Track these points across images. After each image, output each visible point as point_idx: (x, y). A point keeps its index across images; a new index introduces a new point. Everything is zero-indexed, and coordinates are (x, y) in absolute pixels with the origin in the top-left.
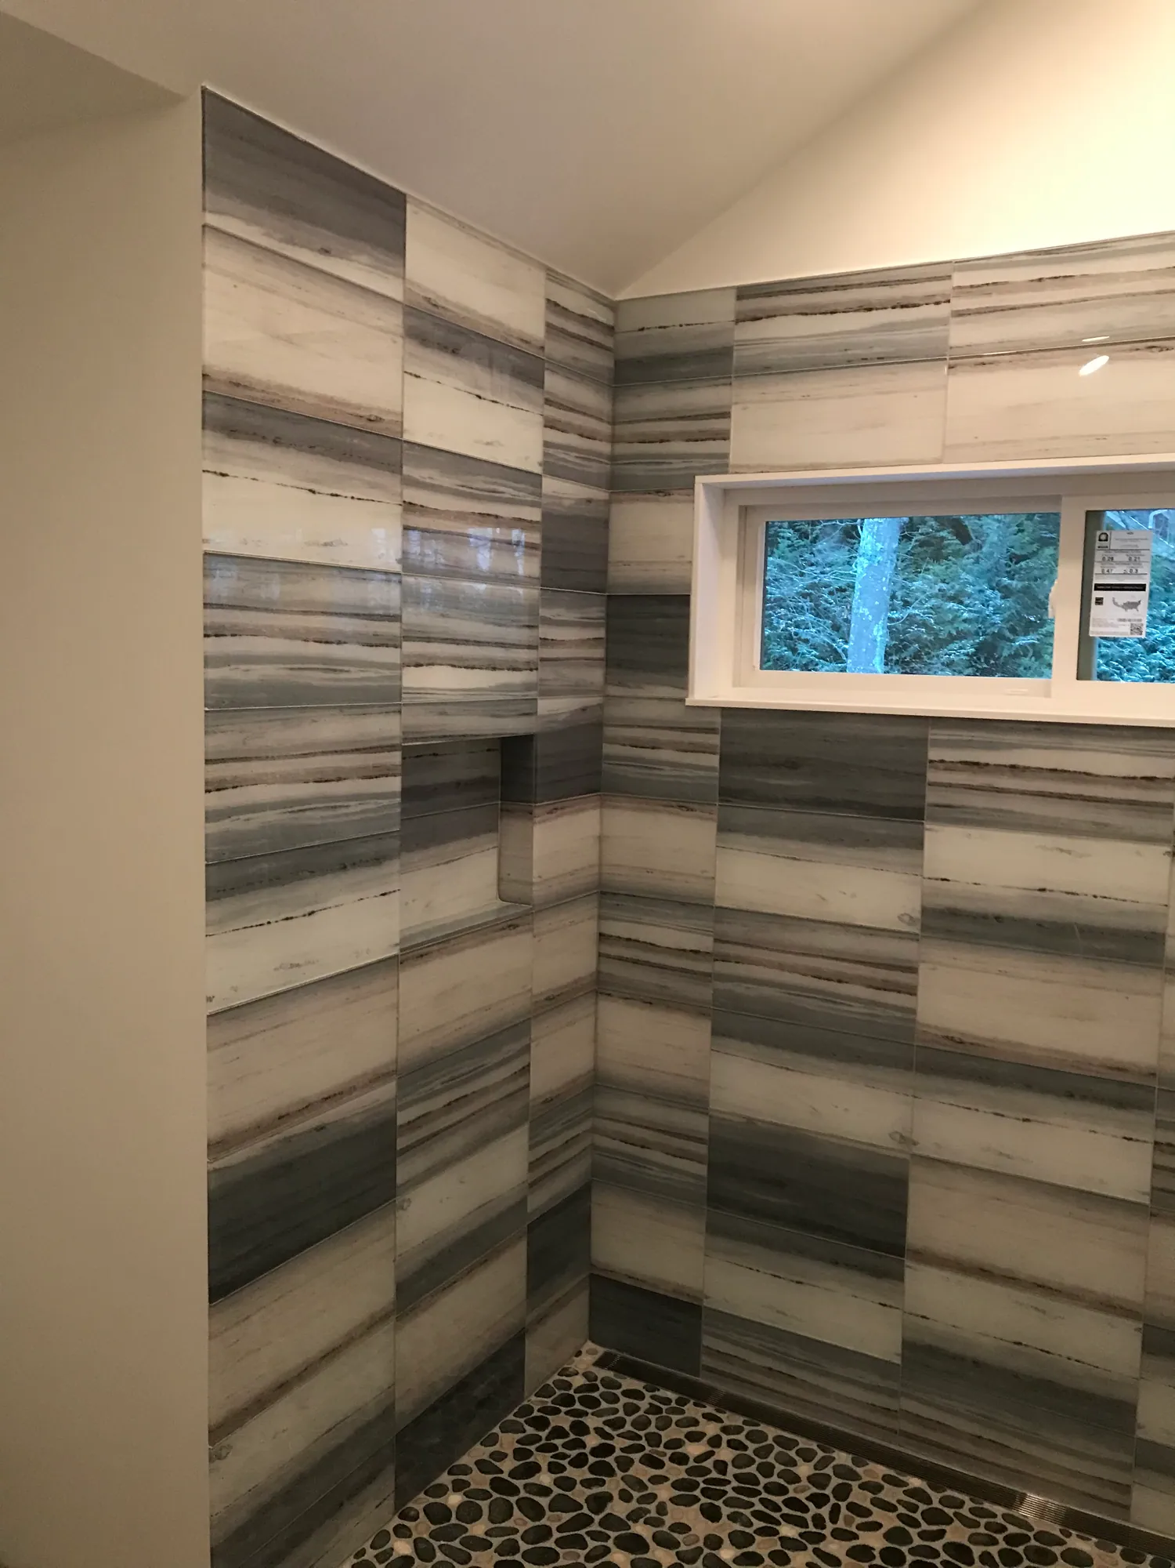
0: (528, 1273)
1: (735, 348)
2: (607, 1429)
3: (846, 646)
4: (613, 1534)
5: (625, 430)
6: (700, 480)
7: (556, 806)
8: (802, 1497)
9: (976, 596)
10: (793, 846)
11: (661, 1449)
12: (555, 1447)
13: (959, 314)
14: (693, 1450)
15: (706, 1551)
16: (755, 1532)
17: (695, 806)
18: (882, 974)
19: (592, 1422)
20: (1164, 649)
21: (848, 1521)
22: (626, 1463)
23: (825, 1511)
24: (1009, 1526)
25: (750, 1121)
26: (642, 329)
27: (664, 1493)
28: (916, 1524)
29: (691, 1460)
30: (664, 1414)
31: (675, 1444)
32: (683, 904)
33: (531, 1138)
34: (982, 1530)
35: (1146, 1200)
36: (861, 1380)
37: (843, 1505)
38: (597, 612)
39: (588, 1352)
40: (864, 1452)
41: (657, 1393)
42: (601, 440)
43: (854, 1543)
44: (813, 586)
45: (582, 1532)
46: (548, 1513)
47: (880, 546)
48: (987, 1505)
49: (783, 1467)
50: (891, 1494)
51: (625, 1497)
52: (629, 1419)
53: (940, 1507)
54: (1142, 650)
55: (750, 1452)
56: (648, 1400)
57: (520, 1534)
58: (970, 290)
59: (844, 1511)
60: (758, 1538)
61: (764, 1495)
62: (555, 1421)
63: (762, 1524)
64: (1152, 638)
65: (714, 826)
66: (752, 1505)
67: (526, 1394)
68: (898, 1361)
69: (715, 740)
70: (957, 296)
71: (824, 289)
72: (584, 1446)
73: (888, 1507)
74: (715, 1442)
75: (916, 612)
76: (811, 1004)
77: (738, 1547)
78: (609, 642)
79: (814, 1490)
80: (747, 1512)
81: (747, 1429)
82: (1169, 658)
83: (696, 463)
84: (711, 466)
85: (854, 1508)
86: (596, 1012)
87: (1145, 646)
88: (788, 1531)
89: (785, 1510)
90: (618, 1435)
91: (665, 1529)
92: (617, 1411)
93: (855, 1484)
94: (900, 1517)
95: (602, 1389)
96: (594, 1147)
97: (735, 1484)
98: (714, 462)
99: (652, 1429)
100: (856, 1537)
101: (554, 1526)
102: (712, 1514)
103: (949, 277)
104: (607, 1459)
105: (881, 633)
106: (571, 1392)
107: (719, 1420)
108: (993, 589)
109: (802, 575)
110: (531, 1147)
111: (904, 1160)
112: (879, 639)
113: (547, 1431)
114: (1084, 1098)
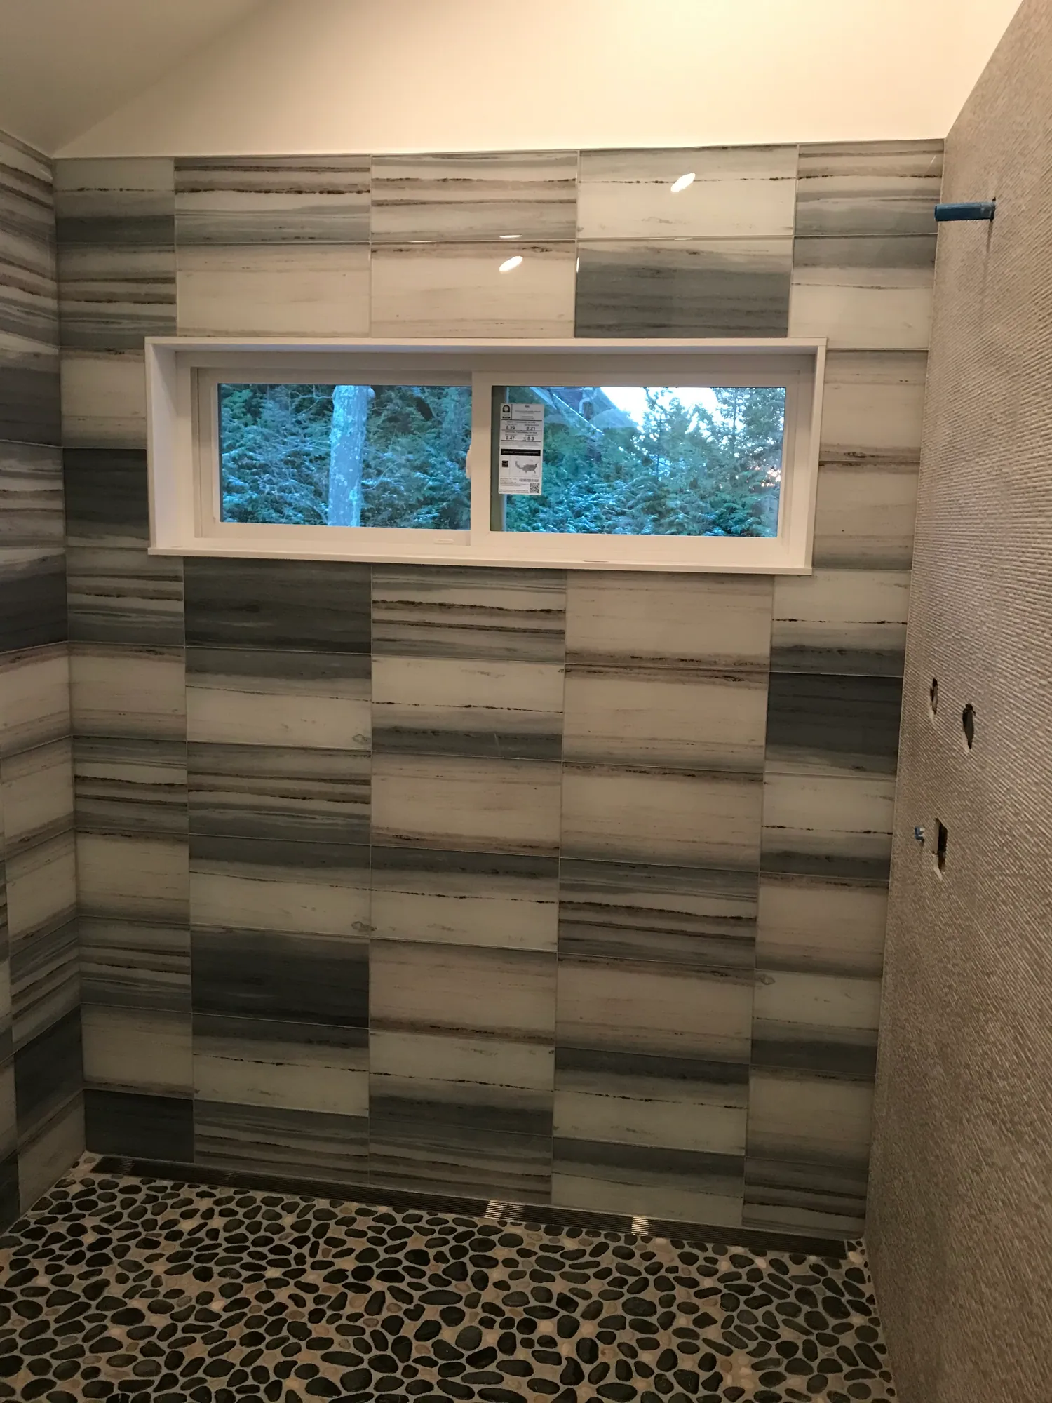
0: (17, 1099)
1: (176, 217)
2: (105, 1225)
3: (327, 510)
4: (109, 1314)
5: (69, 288)
6: (149, 341)
7: (19, 654)
8: (285, 1243)
9: (439, 466)
10: (256, 682)
11: (157, 1231)
12: (53, 1251)
13: (379, 204)
14: (186, 1226)
15: (198, 1307)
16: (243, 1281)
17: (164, 650)
18: (339, 788)
19: (89, 1222)
20: (588, 514)
21: (325, 1253)
22: (121, 1252)
23: (306, 1250)
24: (458, 1227)
25: (230, 930)
26: (81, 190)
27: (159, 1268)
28: (383, 1242)
29: (185, 1234)
30: (160, 1200)
31: (172, 1223)
32: (157, 742)
33: (12, 974)
34: (436, 1235)
35: (554, 949)
36: (336, 1136)
37: (321, 1241)
38: (52, 464)
39: (85, 1162)
40: (338, 1194)
41: (153, 1184)
42: (45, 296)
43: (331, 1269)
44: (296, 454)
45: (80, 1318)
46: (45, 1309)
47: (350, 419)
48: (441, 1215)
49: (269, 1222)
50: (362, 1223)
51: (122, 1279)
52: (126, 1213)
53: (403, 1224)
54: (571, 515)
55: (239, 1216)
56: (145, 1191)
57: (17, 1333)
58: (386, 182)
59: (322, 1245)
60: (245, 1285)
61: (252, 1249)
62: (51, 1229)
63: (250, 1273)
64: (578, 505)
65: (183, 667)
66: (241, 1259)
67: (21, 1211)
68: (367, 1114)
69: (179, 587)
70: (377, 187)
71: (258, 169)
72: (81, 1244)
73: (360, 1234)
74: (209, 1214)
75: (389, 480)
76: (281, 821)
77: (228, 1297)
78: (67, 494)
79: (296, 1235)
80: (237, 1267)
81: (238, 1197)
82: (592, 522)
83: (145, 324)
84: (160, 328)
85: (332, 1242)
86: (76, 851)
87: (573, 512)
88: (273, 1273)
89: (271, 1257)
90: (115, 1229)
91: (160, 1297)
92: (115, 1207)
93: (332, 1223)
94: (370, 1240)
95: (100, 1191)
96: (81, 974)
97: (225, 1245)
98: (162, 324)
99: (149, 1216)
100: (332, 1264)
101: (51, 1319)
102: (204, 1275)
103: (368, 170)
104: (104, 1251)
105: (356, 498)
106: (69, 1200)
107: (212, 1195)
108: (452, 461)
109: (284, 443)
110: (13, 982)
111: (366, 945)
112: (354, 503)
113: (44, 1239)
114: (507, 873)
